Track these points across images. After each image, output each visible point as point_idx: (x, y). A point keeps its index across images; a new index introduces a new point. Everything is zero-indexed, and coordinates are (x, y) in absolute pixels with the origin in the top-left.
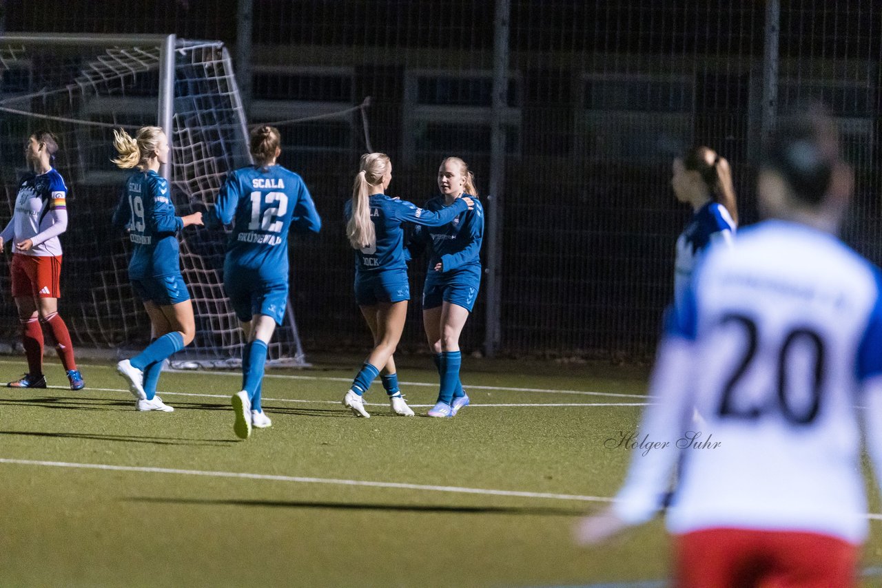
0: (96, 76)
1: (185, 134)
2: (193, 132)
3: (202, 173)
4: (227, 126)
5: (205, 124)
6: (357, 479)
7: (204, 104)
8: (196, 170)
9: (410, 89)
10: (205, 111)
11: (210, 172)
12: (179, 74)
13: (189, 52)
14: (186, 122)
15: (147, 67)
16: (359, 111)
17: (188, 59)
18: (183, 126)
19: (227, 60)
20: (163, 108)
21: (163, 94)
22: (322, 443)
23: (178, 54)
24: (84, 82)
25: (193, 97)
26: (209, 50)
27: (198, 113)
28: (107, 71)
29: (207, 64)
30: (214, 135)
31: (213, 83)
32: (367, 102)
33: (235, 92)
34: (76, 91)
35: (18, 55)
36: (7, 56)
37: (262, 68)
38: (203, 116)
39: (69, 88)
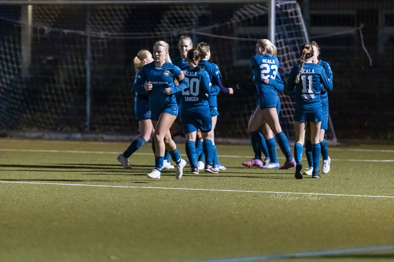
0: (240, 17)
1: (281, 43)
2: (284, 41)
3: (289, 59)
4: (299, 38)
5: (289, 37)
6: (362, 194)
7: (288, 28)
8: (286, 58)
9: (381, 19)
10: (289, 32)
11: (293, 58)
12: (277, 16)
13: (281, 6)
14: (281, 37)
15: (262, 12)
16: (358, 31)
17: (281, 9)
18: (280, 39)
19: (299, 9)
20: (270, 31)
21: (270, 24)
22: (346, 178)
23: (276, 7)
24: (235, 20)
25: (284, 26)
26: (290, 5)
27: (286, 33)
28: (245, 15)
29: (289, 11)
30: (294, 42)
31: (293, 19)
32: (362, 26)
33: (302, 23)
34: (231, 25)
35: (205, 9)
36: (200, 9)
37: (314, 12)
38: (289, 34)
39: (228, 23)
